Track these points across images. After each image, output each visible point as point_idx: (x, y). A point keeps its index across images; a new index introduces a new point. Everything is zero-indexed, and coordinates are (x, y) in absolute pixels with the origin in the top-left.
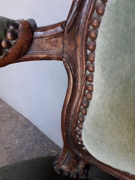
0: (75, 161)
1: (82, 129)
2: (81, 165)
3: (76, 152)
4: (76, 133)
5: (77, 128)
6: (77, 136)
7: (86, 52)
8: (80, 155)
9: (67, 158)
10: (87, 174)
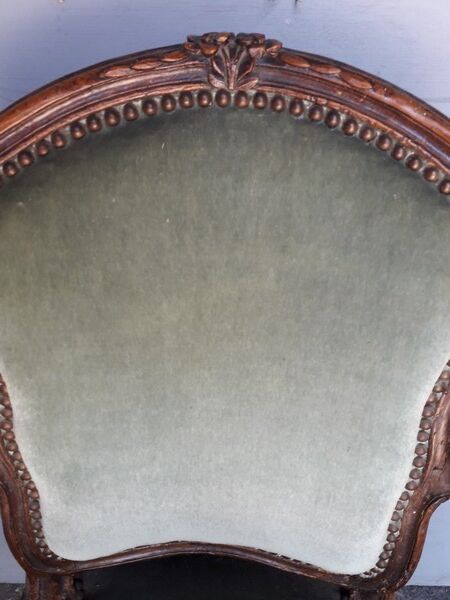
0: (55, 584)
1: (43, 537)
2: (67, 584)
3: (51, 570)
4: (39, 546)
5: (37, 540)
6: (42, 550)
7: (8, 454)
8: (59, 570)
9: (40, 589)
10: (82, 590)
